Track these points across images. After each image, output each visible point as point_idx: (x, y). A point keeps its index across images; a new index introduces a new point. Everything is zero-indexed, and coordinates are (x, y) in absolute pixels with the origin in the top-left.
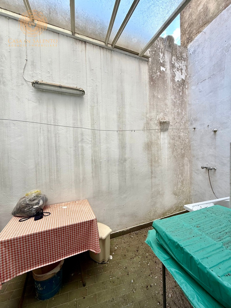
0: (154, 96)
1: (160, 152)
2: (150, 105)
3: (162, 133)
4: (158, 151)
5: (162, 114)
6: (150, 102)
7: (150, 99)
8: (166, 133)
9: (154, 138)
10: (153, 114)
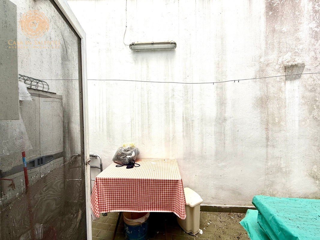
0: (274, 31)
1: (283, 111)
2: (267, 44)
3: (288, 83)
4: (279, 109)
5: (289, 54)
6: (266, 41)
7: (267, 37)
8: (297, 83)
9: (272, 90)
10: (273, 56)
